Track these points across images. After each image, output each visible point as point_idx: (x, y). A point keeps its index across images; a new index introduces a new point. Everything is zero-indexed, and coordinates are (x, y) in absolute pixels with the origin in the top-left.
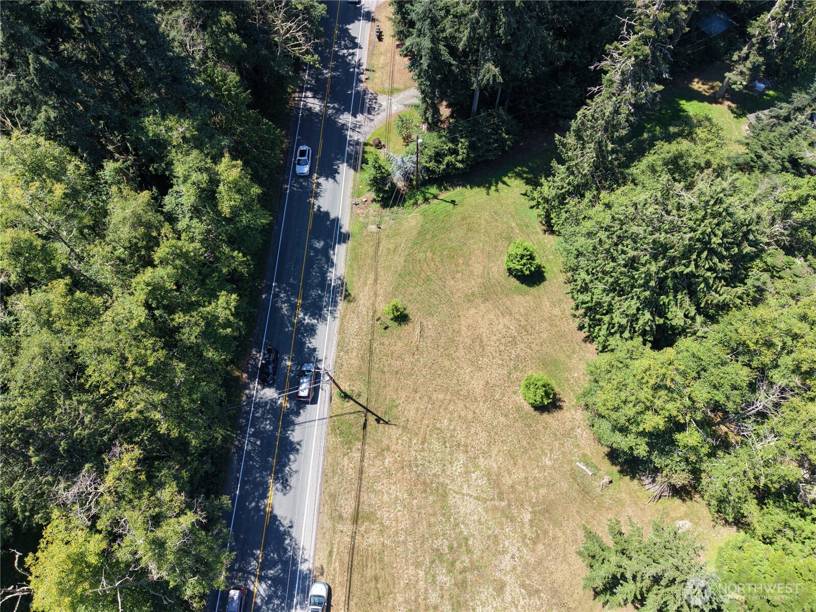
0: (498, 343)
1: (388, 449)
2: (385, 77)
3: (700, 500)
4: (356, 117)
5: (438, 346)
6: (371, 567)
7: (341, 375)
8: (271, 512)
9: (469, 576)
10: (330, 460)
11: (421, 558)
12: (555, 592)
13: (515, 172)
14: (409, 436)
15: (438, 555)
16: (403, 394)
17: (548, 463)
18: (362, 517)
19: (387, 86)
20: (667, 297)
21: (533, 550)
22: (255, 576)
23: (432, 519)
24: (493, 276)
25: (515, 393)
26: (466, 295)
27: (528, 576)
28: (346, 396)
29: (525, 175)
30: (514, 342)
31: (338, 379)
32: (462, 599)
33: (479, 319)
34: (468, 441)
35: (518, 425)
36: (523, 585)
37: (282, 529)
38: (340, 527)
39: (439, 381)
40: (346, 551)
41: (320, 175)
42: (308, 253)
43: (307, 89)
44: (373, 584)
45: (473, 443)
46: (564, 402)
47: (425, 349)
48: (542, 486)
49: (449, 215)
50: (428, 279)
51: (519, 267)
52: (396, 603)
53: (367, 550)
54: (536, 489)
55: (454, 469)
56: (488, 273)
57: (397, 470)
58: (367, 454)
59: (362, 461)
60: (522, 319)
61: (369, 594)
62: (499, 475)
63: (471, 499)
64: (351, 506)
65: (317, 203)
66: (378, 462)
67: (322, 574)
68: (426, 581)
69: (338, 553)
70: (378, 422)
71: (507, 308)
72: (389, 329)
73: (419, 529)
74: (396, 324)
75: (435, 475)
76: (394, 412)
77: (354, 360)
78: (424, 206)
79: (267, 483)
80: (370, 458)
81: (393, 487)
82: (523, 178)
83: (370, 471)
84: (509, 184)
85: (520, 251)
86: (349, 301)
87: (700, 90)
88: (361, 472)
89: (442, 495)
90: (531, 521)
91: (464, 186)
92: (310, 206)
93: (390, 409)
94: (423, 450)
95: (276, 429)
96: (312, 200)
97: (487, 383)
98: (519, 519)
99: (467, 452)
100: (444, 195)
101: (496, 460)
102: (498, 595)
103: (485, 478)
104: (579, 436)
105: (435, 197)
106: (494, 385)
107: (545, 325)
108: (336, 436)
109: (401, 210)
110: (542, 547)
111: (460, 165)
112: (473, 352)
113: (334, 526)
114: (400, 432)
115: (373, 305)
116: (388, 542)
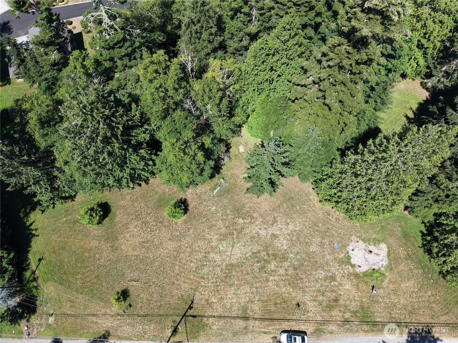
0: (146, 232)
1: (207, 300)
3: (230, 141)
5: (145, 270)
6: (270, 307)
7: (161, 335)
9: (271, 252)
10: (214, 338)
11: (264, 278)
13: (24, 217)
14: (200, 287)
15: (262, 268)
16: (175, 292)
17: (214, 208)
18: (245, 314)
20: (132, 140)
21: (256, 219)
23: (244, 272)
24: (101, 233)
25: (176, 224)
26: (112, 251)
27: (268, 222)
28: (175, 331)
29: (28, 211)
30: (146, 223)
32: (281, 256)
33: (129, 243)
34: (203, 251)
35: (194, 223)
36: (272, 225)
38: (251, 328)
39: (168, 269)
40: (263, 323)
44: (278, 306)
45: (204, 248)
46: (182, 197)
47: (147, 278)
48: (226, 212)
49: (50, 263)
50: (97, 277)
51: (98, 218)
52: (286, 292)
53: (262, 310)
54: (227, 215)
55: (218, 260)
56: (98, 237)
57: (219, 294)
58: (210, 314)
59: (214, 317)
60: (131, 217)
61: (283, 308)
62: (221, 235)
63: (233, 250)
64: (239, 322)
66: (215, 307)
67: (276, 337)
68: (275, 276)
69: (265, 328)
70: (192, 307)
71: (124, 226)
72: (131, 303)
73: (250, 280)
74: (128, 299)
75: (221, 271)
76: (186, 297)
77: (151, 327)
78: (40, 281)
80: (213, 312)
81: (228, 296)
82: (30, 212)
83: (220, 311)
84: (32, 221)
85: (87, 217)
86: (109, 335)
88: (220, 317)
89: (232, 267)
90: (243, 219)
91: (28, 252)
93: (184, 300)
94: (208, 278)
97: (170, 239)
98: (242, 225)
99: (209, 252)
100: (33, 266)
101: (213, 236)
102: (278, 237)
103: (223, 242)
104: (201, 192)
105: (34, 273)
106: (171, 235)
107: (136, 204)
108: (199, 336)
110: (254, 214)
111: (12, 255)
112: (150, 247)
113: (250, 332)
114: (198, 293)
115: (112, 316)
116: (257, 298)
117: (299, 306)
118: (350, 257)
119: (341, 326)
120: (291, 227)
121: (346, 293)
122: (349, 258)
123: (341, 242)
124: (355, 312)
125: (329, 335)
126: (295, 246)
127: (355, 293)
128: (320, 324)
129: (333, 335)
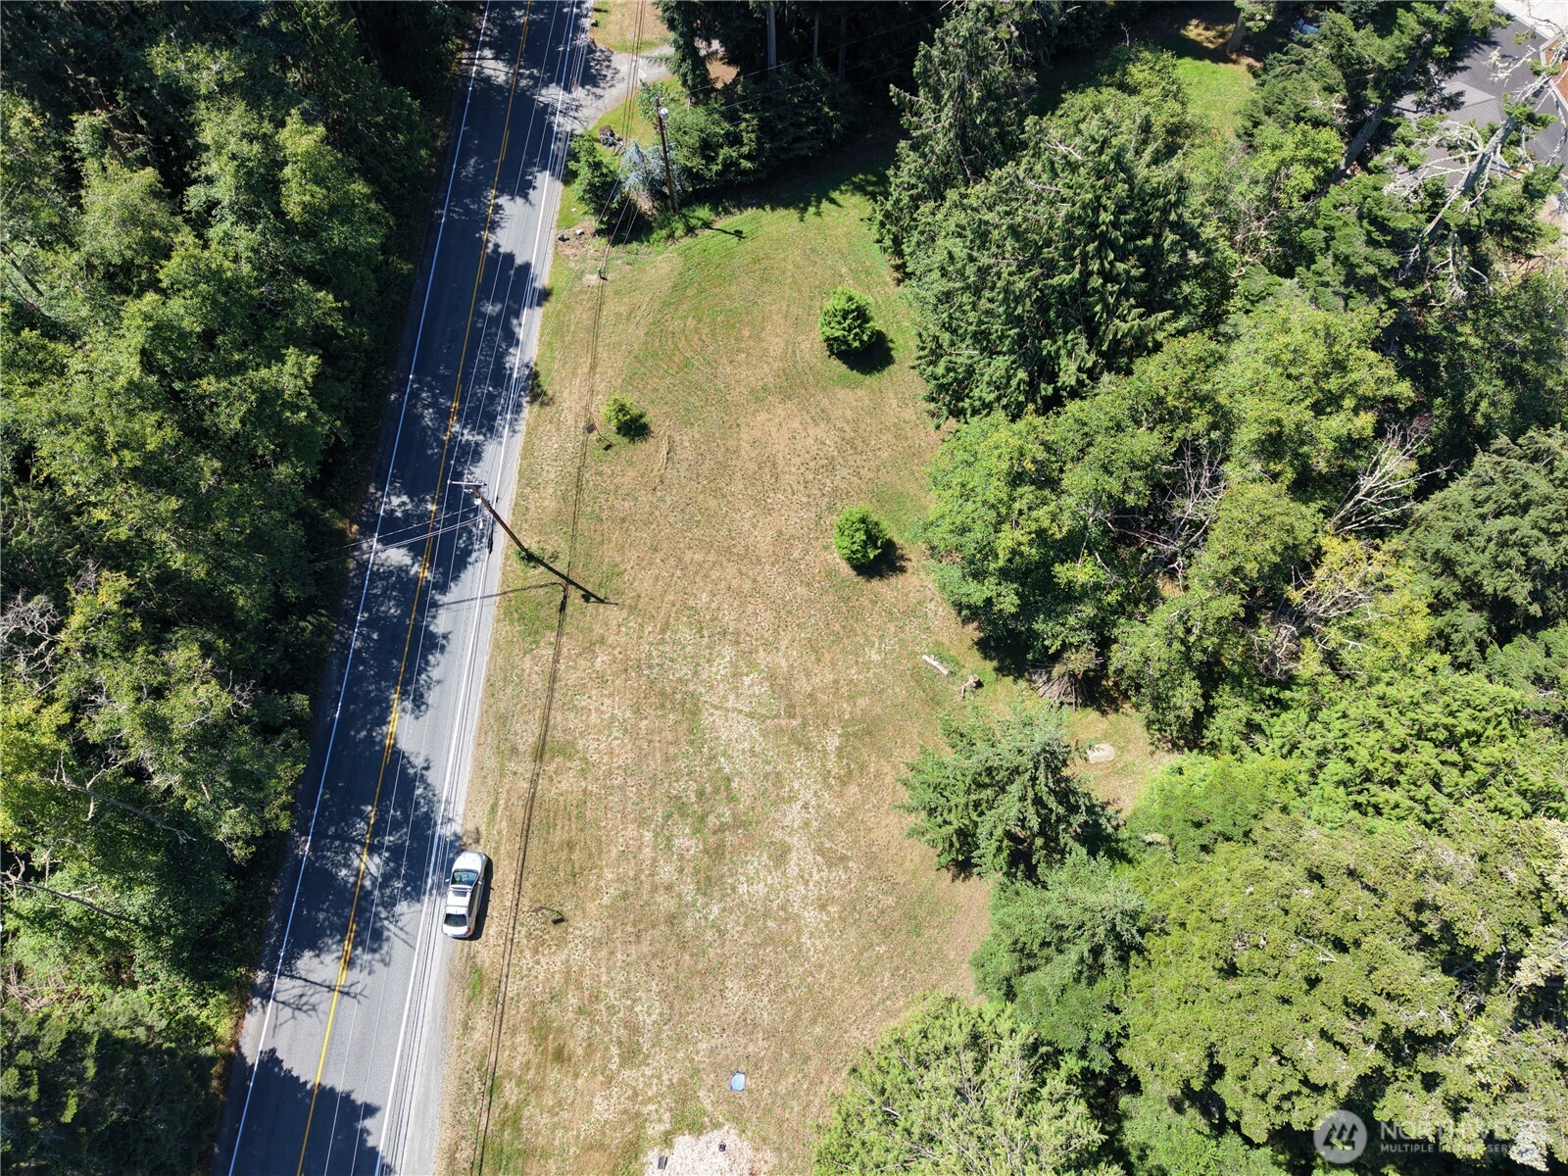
0: (803, 469)
1: (602, 641)
2: (626, 22)
3: (1131, 711)
4: (570, 92)
5: (698, 476)
6: (563, 828)
7: (525, 526)
8: (394, 746)
9: (729, 837)
10: (499, 660)
11: (649, 812)
12: (872, 860)
13: (853, 183)
14: (640, 620)
15: (679, 805)
16: (632, 555)
17: (875, 657)
18: (552, 749)
19: (630, 36)
21: (841, 795)
22: (363, 845)
23: (672, 750)
24: (802, 358)
25: (826, 548)
26: (752, 390)
27: (830, 836)
28: (530, 558)
29: (870, 189)
30: (831, 467)
31: (519, 532)
32: (714, 874)
33: (774, 430)
34: (741, 626)
35: (829, 598)
36: (820, 850)
37: (411, 771)
38: (512, 766)
39: (698, 533)
40: (521, 803)
41: (501, 192)
42: (474, 323)
43: (484, 45)
44: (564, 855)
45: (749, 630)
46: (909, 560)
47: (675, 481)
48: (862, 694)
49: (729, 254)
50: (687, 363)
51: (842, 335)
52: (602, 883)
53: (557, 801)
54: (851, 698)
55: (714, 670)
56: (794, 352)
57: (616, 675)
58: (565, 650)
59: (556, 661)
60: (847, 428)
61: (556, 870)
62: (789, 678)
63: (741, 716)
64: (533, 733)
65: (493, 239)
66: (582, 662)
67: (477, 841)
68: (655, 848)
69: (506, 808)
70: (587, 601)
71: (823, 411)
72: (614, 449)
73: (648, 765)
74: (626, 440)
75: (680, 679)
76: (616, 583)
77: (548, 500)
78: (687, 241)
79: (387, 700)
80: (569, 657)
81: (608, 702)
82: (866, 193)
83: (569, 677)
84: (841, 202)
86: (542, 404)
87: (1199, 39)
88: (553, 678)
89: (691, 712)
90: (840, 749)
91: (760, 206)
92: (481, 244)
93: (609, 578)
94: (663, 642)
95: (406, 614)
96: (485, 234)
97: (780, 533)
98: (819, 747)
99: (738, 643)
100: (723, 222)
101: (786, 656)
102: (777, 867)
103: (767, 684)
104: (930, 615)
105: (707, 225)
106: (792, 537)
107: (886, 437)
108: (512, 624)
109: (644, 248)
110: (857, 789)
111: (746, 164)
112: (759, 483)
113: (502, 765)
114: (625, 615)
115: (586, 409)
116: (593, 788)
117: (556, 922)
118: (701, 1133)
119: (482, 1064)
120: (810, 916)
121: (579, 1100)
122: (697, 1129)
123: (756, 1102)
124: (516, 1120)
125: (460, 1016)
126: (746, 925)
127: (578, 1130)
128: (495, 991)
129: (457, 1032)
